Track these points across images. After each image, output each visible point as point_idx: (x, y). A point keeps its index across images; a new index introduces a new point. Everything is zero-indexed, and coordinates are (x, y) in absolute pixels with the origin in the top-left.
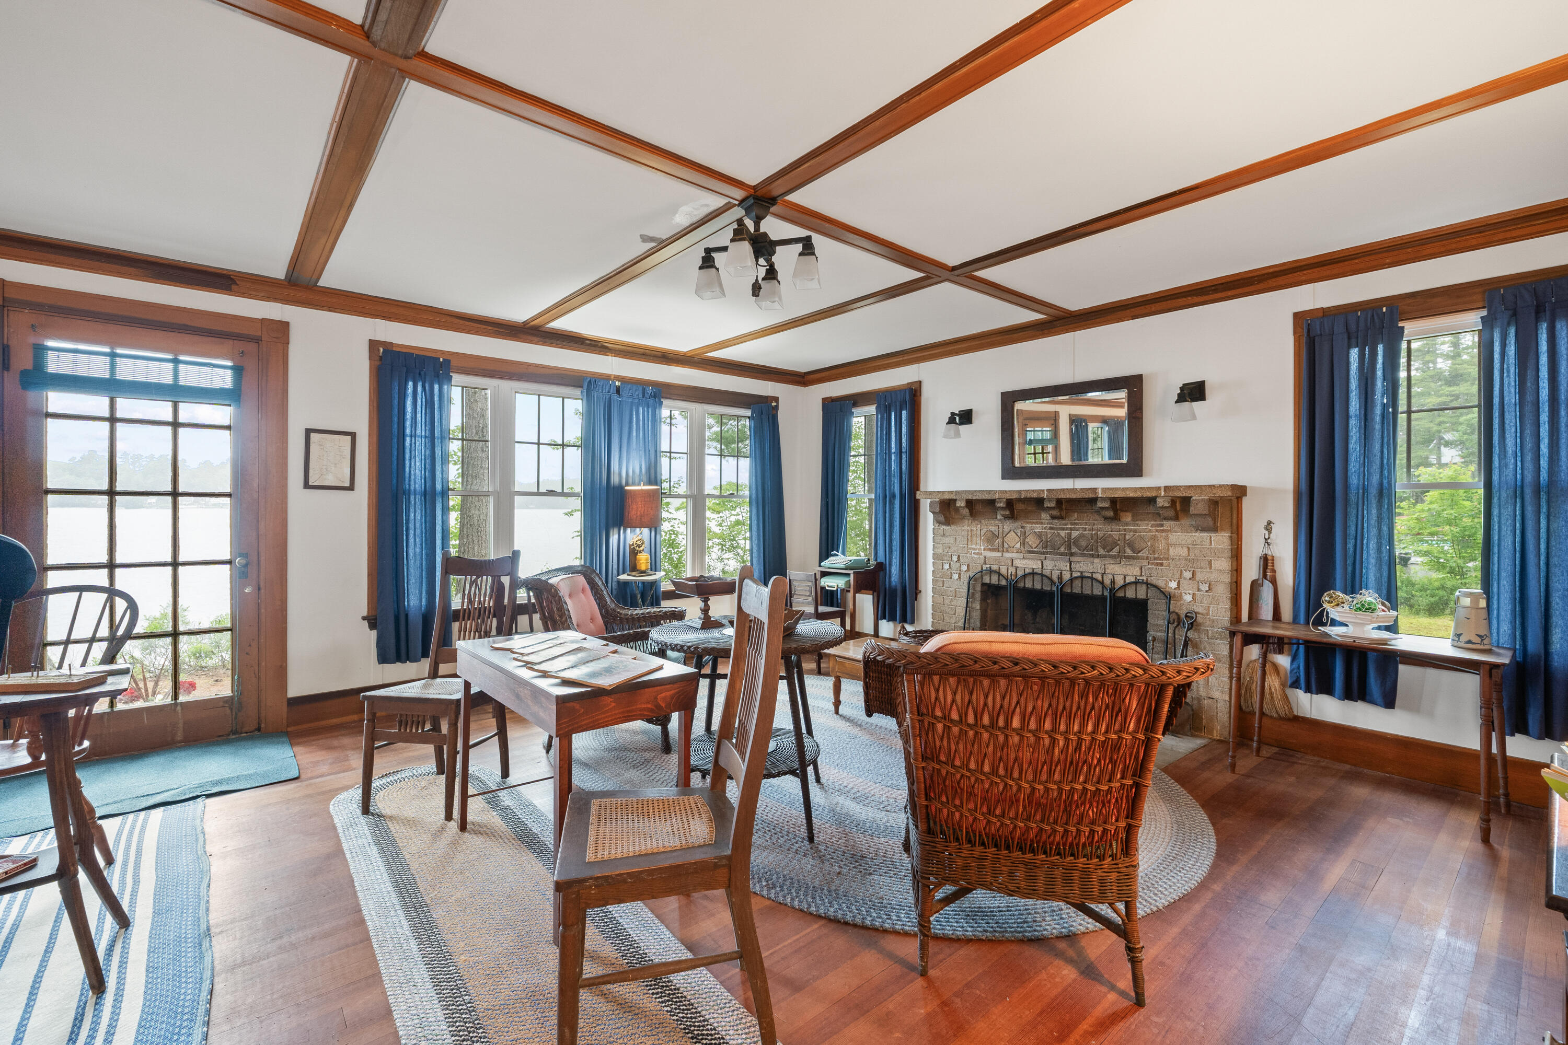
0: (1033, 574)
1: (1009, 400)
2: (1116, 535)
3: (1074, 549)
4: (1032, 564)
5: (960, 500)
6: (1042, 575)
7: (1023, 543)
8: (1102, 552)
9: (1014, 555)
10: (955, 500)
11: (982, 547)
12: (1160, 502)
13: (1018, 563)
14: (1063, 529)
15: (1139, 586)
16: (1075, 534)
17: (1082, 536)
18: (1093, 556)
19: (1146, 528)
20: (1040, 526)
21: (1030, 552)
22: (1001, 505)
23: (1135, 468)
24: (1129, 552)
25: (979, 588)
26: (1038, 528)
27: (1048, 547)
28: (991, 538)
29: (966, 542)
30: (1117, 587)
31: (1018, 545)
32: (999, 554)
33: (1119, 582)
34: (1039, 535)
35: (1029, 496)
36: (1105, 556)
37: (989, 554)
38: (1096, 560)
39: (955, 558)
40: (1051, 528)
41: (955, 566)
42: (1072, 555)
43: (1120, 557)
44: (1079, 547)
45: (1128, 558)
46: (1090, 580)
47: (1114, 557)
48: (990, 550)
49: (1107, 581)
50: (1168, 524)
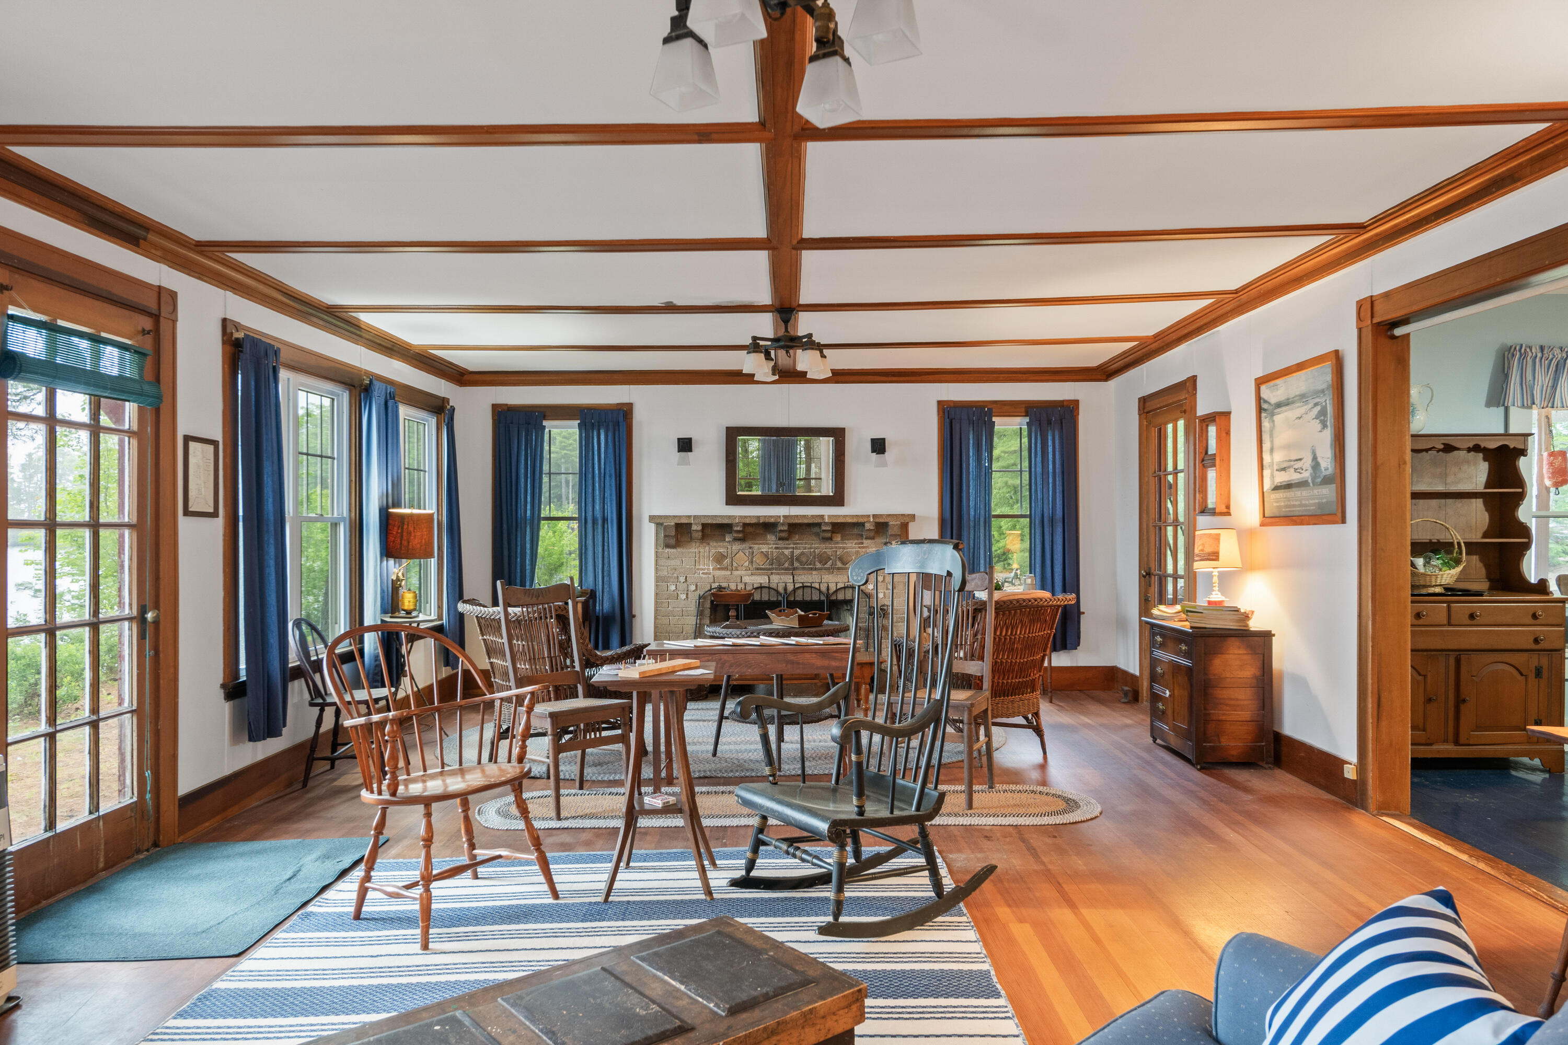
0: (761, 587)
1: (733, 434)
2: (829, 552)
3: (796, 564)
4: (762, 580)
5: (696, 524)
6: (769, 588)
7: (752, 562)
8: (818, 565)
9: (743, 573)
10: (690, 524)
11: (711, 568)
12: (868, 526)
13: (747, 579)
14: (787, 548)
15: (847, 590)
16: (797, 552)
17: (803, 553)
18: (811, 569)
19: (851, 546)
20: (767, 546)
21: (758, 569)
22: (739, 528)
23: (838, 499)
24: (839, 564)
25: (708, 605)
26: (765, 548)
27: (775, 564)
28: (719, 558)
29: (693, 563)
30: (831, 592)
31: (747, 564)
32: (729, 573)
33: (833, 588)
34: (766, 555)
35: (767, 520)
36: (821, 569)
37: (718, 573)
38: (814, 572)
39: (682, 579)
40: (776, 548)
41: (682, 586)
42: (794, 569)
43: (831, 570)
44: (801, 563)
45: (839, 569)
46: (810, 589)
47: (826, 569)
48: (719, 569)
49: (824, 589)
50: (866, 542)
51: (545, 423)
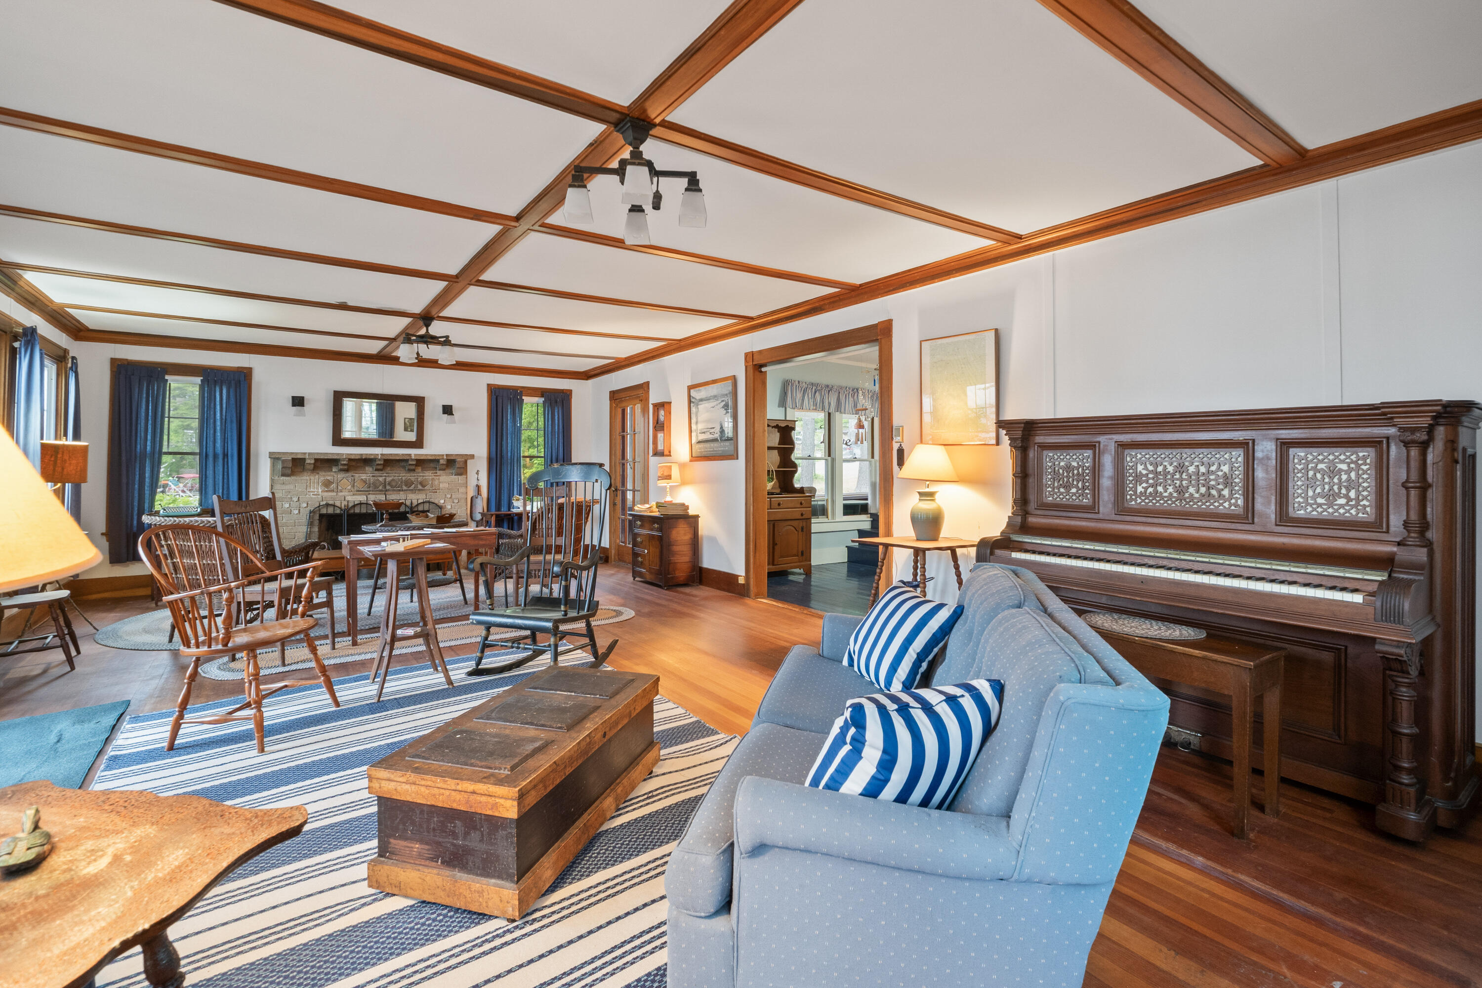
0: (361, 504)
1: (339, 397)
2: (413, 479)
3: (388, 487)
4: (362, 498)
5: (309, 459)
6: (367, 504)
7: (353, 486)
8: (405, 488)
9: (346, 493)
10: (304, 459)
11: (320, 490)
12: (442, 462)
13: (349, 498)
14: (381, 476)
16: (388, 479)
17: (393, 480)
18: (400, 490)
19: (428, 475)
20: (367, 475)
21: (358, 491)
22: (345, 462)
23: (419, 443)
24: (420, 487)
25: (317, 517)
26: (364, 477)
27: (373, 487)
28: (327, 484)
29: (305, 487)
30: (413, 505)
31: (349, 487)
32: (335, 494)
33: (415, 503)
34: (365, 481)
35: (368, 457)
36: (405, 490)
37: (326, 494)
38: (401, 493)
39: (295, 499)
40: (373, 476)
41: (294, 504)
42: (386, 491)
43: (413, 491)
44: (392, 486)
45: (419, 490)
46: (398, 503)
47: (410, 490)
48: (327, 491)
49: (408, 503)
50: (439, 472)
51: (167, 377)
